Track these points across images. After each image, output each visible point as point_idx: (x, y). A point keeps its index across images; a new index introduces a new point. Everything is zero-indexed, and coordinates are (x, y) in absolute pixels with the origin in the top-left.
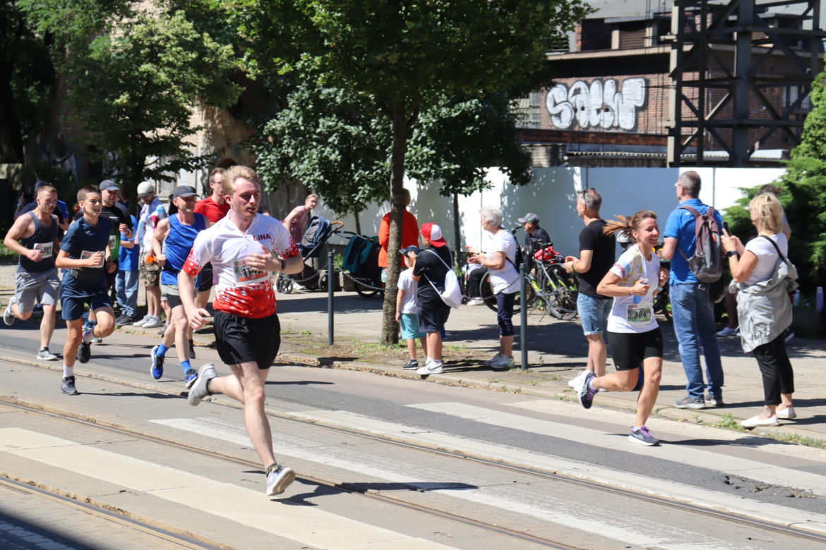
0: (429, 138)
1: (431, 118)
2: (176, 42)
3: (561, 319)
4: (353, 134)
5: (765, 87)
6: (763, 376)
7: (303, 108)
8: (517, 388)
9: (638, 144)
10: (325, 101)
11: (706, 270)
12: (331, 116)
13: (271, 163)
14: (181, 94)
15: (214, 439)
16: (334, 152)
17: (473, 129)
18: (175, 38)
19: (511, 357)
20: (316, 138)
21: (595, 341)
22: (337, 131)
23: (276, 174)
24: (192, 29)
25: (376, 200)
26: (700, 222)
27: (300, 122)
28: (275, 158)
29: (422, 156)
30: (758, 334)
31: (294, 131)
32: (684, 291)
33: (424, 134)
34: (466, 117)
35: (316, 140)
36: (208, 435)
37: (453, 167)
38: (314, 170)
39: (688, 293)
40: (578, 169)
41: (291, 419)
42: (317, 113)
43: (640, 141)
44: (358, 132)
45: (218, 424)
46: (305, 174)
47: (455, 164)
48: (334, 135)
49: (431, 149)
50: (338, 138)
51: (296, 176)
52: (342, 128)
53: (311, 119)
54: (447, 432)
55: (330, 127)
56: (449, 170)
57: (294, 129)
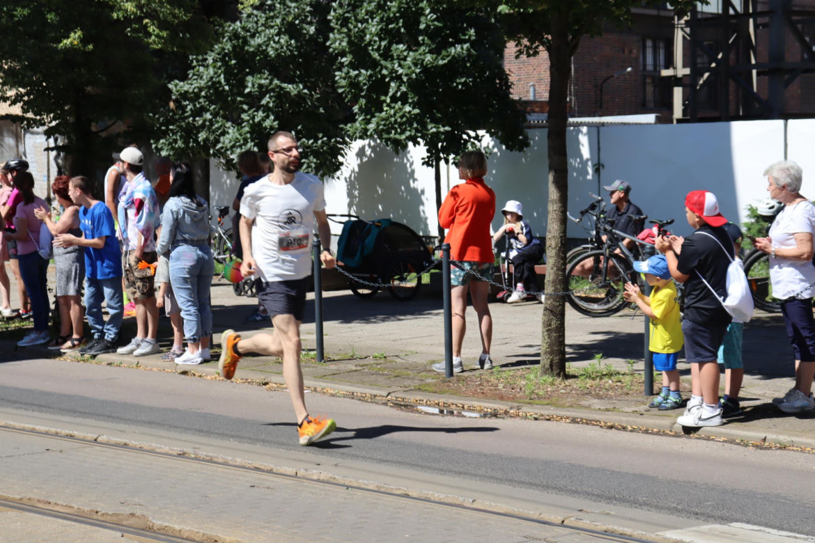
0: (410, 93)
1: (413, 68)
4: (292, 94)
7: (225, 63)
10: (254, 54)
12: (261, 73)
16: (268, 117)
17: (465, 81)
20: (240, 101)
22: (273, 90)
23: (179, 147)
27: (223, 81)
29: (402, 117)
31: (215, 92)
33: (404, 89)
34: (456, 66)
37: (442, 129)
38: (246, 140)
42: (241, 70)
44: (299, 92)
47: (444, 126)
48: (268, 96)
49: (414, 108)
50: (273, 99)
51: (222, 148)
52: (279, 86)
55: (261, 86)
56: (438, 133)
57: (216, 89)
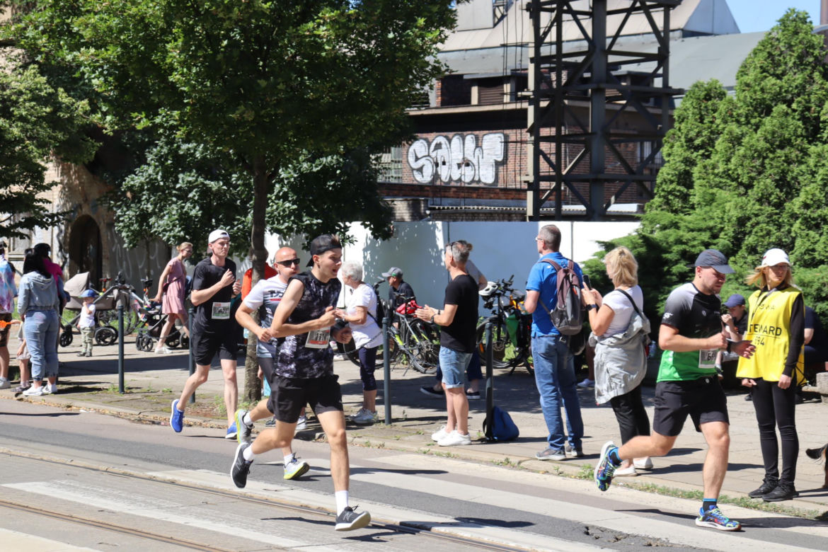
0: (290, 193)
1: (292, 174)
2: (29, 95)
3: (425, 373)
4: (214, 189)
5: (619, 142)
6: (621, 426)
7: (162, 164)
8: (381, 443)
9: (499, 198)
10: (184, 156)
11: (567, 323)
12: (191, 171)
13: (130, 219)
14: (35, 149)
15: (70, 502)
16: (194, 207)
17: (334, 184)
18: (28, 92)
19: (375, 412)
20: (175, 194)
21: (457, 394)
22: (197, 186)
23: (136, 230)
24: (45, 84)
25: (238, 256)
26: (561, 275)
27: (159, 178)
28: (134, 214)
29: (284, 211)
30: (613, 385)
31: (153, 187)
32: (546, 343)
33: (285, 189)
34: (327, 172)
35: (175, 196)
36: (64, 498)
37: (315, 222)
38: (174, 226)
39: (549, 346)
40: (439, 224)
41: (150, 479)
42: (176, 169)
43: (501, 195)
44: (219, 188)
45: (74, 487)
46: (165, 230)
47: (317, 219)
48: (195, 191)
49: (293, 204)
50: (198, 194)
51: (156, 232)
52: (202, 183)
53: (170, 174)
54: (310, 488)
55: (189, 182)
56: (311, 225)
57: (153, 184)
